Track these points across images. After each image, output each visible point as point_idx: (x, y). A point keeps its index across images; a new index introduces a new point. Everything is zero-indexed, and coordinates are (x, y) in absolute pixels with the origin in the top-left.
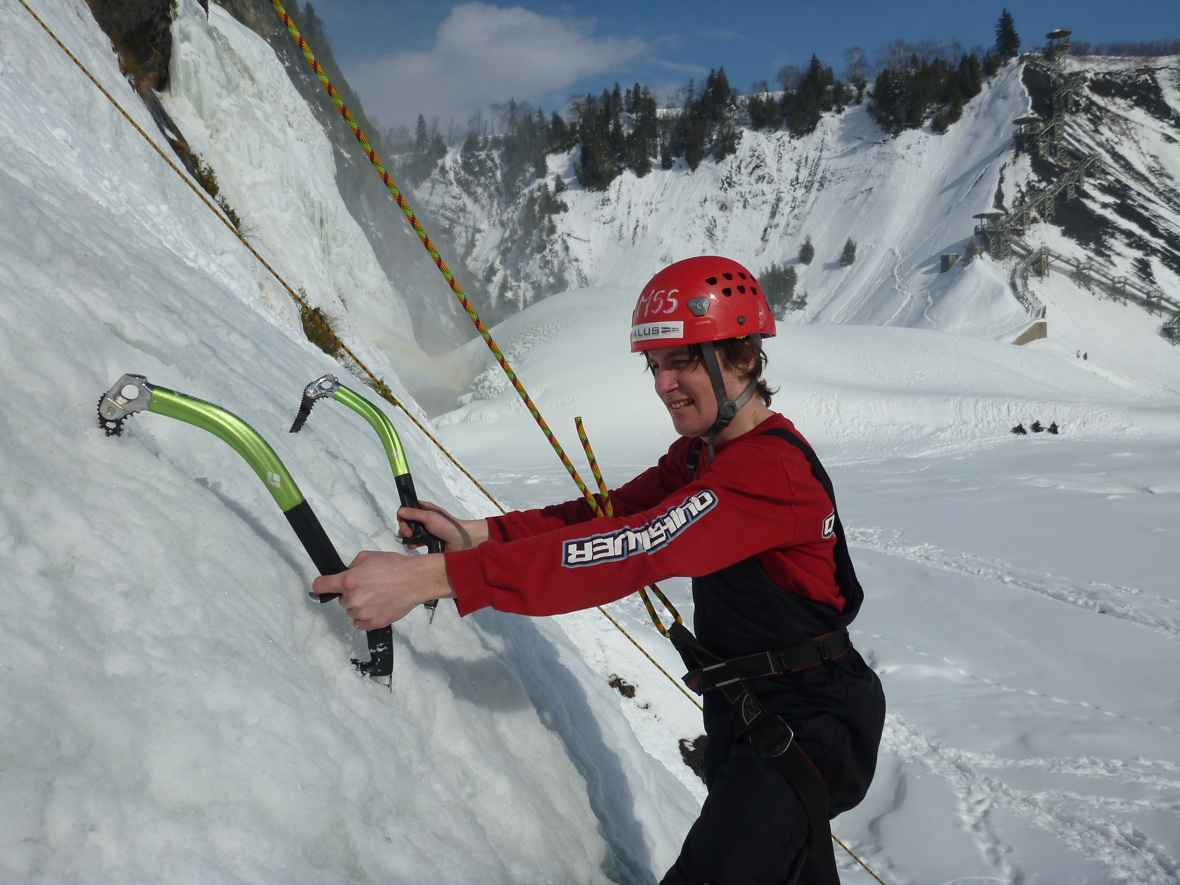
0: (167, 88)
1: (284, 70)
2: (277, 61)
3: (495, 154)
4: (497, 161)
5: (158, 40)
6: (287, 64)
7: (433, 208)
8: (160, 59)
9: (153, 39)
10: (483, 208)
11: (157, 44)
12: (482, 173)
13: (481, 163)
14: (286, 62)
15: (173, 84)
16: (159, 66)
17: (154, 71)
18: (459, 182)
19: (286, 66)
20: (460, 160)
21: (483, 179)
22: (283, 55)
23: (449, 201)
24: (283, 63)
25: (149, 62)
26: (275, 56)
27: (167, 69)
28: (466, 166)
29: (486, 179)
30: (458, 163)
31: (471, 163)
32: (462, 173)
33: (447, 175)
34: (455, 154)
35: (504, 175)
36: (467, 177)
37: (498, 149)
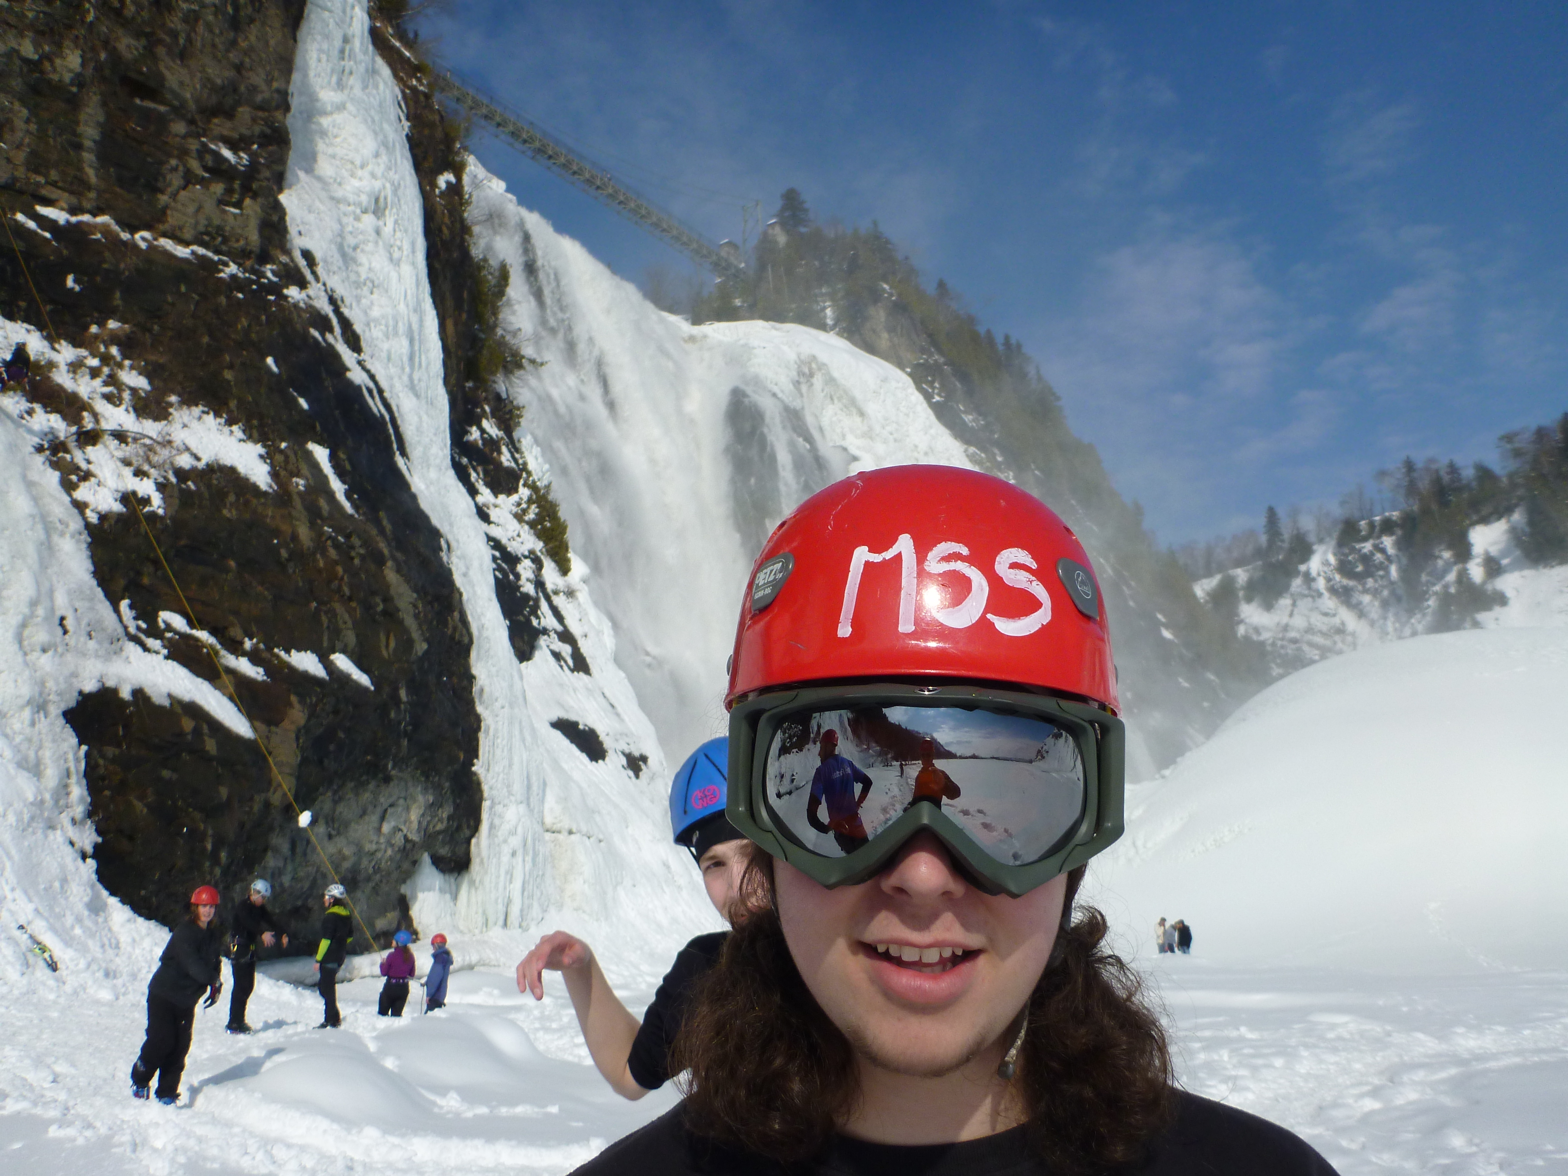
3: (1388, 542)
4: (1391, 551)
7: (1292, 634)
10: (1372, 624)
12: (1368, 573)
13: (1366, 559)
18: (1333, 590)
20: (1332, 559)
21: (1370, 582)
23: (1318, 621)
28: (1344, 568)
29: (1376, 581)
30: (1330, 565)
31: (1350, 562)
32: (1338, 577)
33: (1313, 584)
34: (1325, 553)
35: (1402, 571)
36: (1345, 582)
37: (1391, 533)
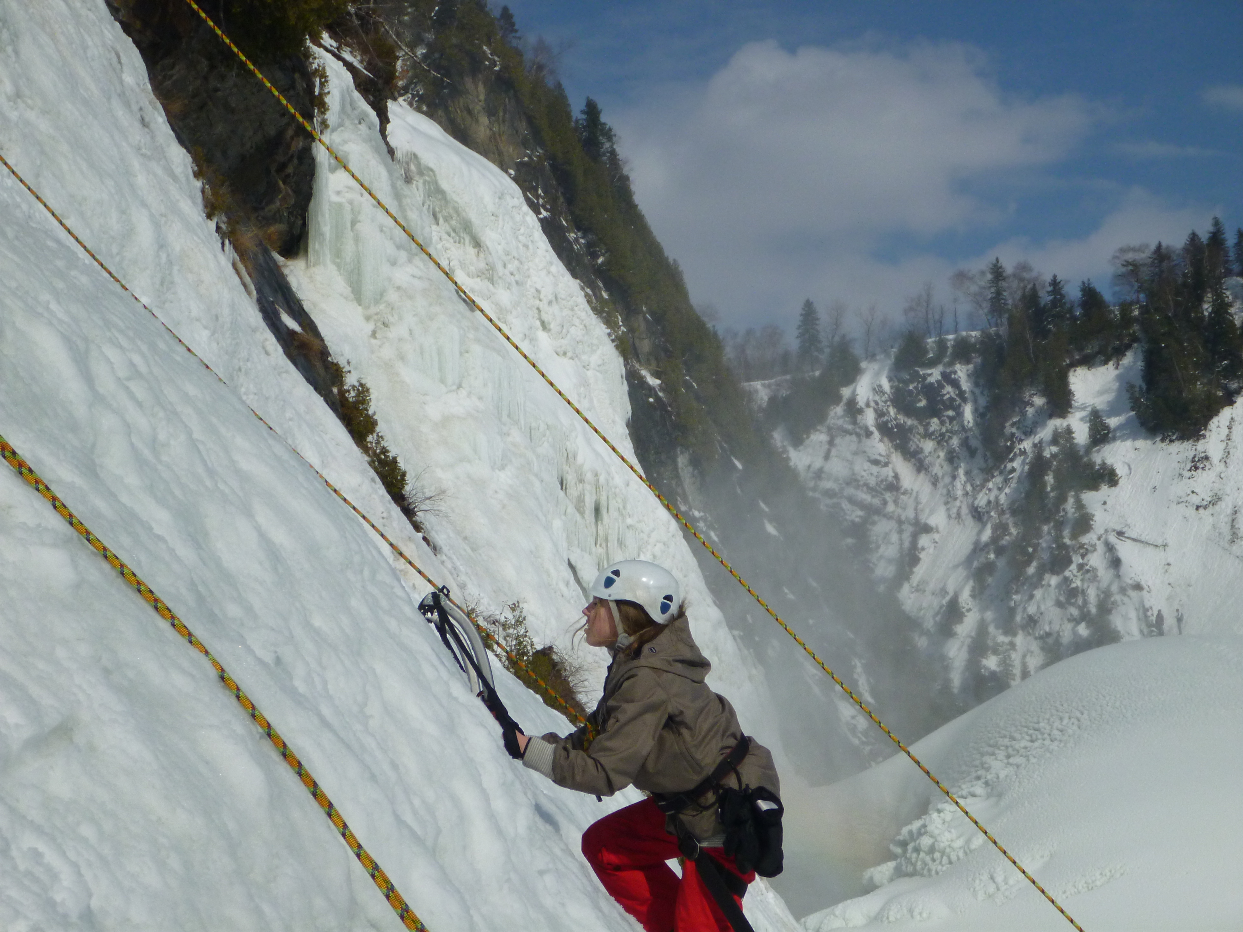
0: (302, 253)
1: (538, 225)
2: (526, 208)
3: (962, 372)
4: (966, 386)
5: (290, 170)
6: (544, 214)
7: (828, 485)
8: (292, 201)
9: (282, 167)
10: (935, 482)
11: (288, 176)
12: (933, 411)
13: (930, 390)
14: (542, 210)
15: (313, 245)
16: (290, 213)
17: (280, 223)
18: (885, 429)
19: (541, 216)
20: (887, 386)
21: (935, 424)
22: (538, 197)
23: (863, 468)
24: (538, 213)
25: (273, 207)
26: (522, 199)
27: (304, 219)
28: (900, 398)
29: (942, 423)
30: (883, 393)
31: (910, 392)
32: (892, 411)
33: (859, 417)
34: (878, 374)
35: (979, 414)
36: (902, 418)
37: (967, 361)
